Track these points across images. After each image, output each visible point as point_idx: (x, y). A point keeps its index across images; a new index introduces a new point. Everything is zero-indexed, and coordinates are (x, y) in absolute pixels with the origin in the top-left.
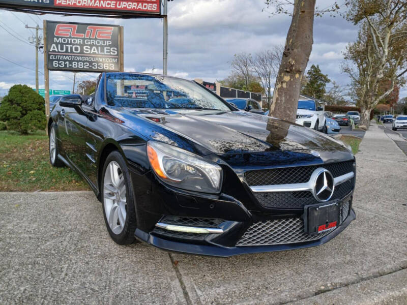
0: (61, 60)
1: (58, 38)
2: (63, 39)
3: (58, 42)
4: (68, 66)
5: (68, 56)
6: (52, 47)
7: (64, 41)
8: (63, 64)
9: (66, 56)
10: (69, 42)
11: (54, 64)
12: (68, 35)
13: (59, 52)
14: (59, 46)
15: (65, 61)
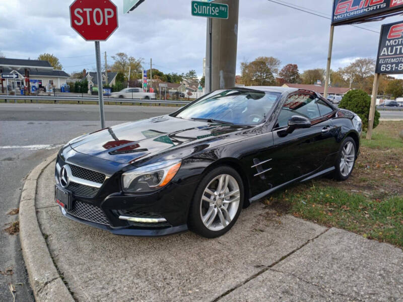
0: (389, 64)
1: (389, 41)
2: (394, 41)
3: (389, 44)
4: (394, 69)
5: (396, 58)
6: (383, 50)
7: (395, 42)
8: (389, 68)
9: (394, 58)
10: (400, 43)
11: (382, 68)
12: (399, 35)
13: (388, 55)
14: (390, 48)
15: (392, 64)
